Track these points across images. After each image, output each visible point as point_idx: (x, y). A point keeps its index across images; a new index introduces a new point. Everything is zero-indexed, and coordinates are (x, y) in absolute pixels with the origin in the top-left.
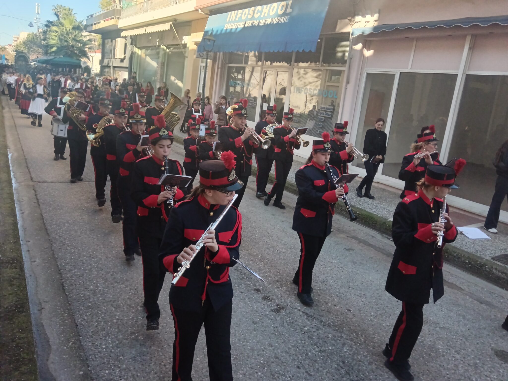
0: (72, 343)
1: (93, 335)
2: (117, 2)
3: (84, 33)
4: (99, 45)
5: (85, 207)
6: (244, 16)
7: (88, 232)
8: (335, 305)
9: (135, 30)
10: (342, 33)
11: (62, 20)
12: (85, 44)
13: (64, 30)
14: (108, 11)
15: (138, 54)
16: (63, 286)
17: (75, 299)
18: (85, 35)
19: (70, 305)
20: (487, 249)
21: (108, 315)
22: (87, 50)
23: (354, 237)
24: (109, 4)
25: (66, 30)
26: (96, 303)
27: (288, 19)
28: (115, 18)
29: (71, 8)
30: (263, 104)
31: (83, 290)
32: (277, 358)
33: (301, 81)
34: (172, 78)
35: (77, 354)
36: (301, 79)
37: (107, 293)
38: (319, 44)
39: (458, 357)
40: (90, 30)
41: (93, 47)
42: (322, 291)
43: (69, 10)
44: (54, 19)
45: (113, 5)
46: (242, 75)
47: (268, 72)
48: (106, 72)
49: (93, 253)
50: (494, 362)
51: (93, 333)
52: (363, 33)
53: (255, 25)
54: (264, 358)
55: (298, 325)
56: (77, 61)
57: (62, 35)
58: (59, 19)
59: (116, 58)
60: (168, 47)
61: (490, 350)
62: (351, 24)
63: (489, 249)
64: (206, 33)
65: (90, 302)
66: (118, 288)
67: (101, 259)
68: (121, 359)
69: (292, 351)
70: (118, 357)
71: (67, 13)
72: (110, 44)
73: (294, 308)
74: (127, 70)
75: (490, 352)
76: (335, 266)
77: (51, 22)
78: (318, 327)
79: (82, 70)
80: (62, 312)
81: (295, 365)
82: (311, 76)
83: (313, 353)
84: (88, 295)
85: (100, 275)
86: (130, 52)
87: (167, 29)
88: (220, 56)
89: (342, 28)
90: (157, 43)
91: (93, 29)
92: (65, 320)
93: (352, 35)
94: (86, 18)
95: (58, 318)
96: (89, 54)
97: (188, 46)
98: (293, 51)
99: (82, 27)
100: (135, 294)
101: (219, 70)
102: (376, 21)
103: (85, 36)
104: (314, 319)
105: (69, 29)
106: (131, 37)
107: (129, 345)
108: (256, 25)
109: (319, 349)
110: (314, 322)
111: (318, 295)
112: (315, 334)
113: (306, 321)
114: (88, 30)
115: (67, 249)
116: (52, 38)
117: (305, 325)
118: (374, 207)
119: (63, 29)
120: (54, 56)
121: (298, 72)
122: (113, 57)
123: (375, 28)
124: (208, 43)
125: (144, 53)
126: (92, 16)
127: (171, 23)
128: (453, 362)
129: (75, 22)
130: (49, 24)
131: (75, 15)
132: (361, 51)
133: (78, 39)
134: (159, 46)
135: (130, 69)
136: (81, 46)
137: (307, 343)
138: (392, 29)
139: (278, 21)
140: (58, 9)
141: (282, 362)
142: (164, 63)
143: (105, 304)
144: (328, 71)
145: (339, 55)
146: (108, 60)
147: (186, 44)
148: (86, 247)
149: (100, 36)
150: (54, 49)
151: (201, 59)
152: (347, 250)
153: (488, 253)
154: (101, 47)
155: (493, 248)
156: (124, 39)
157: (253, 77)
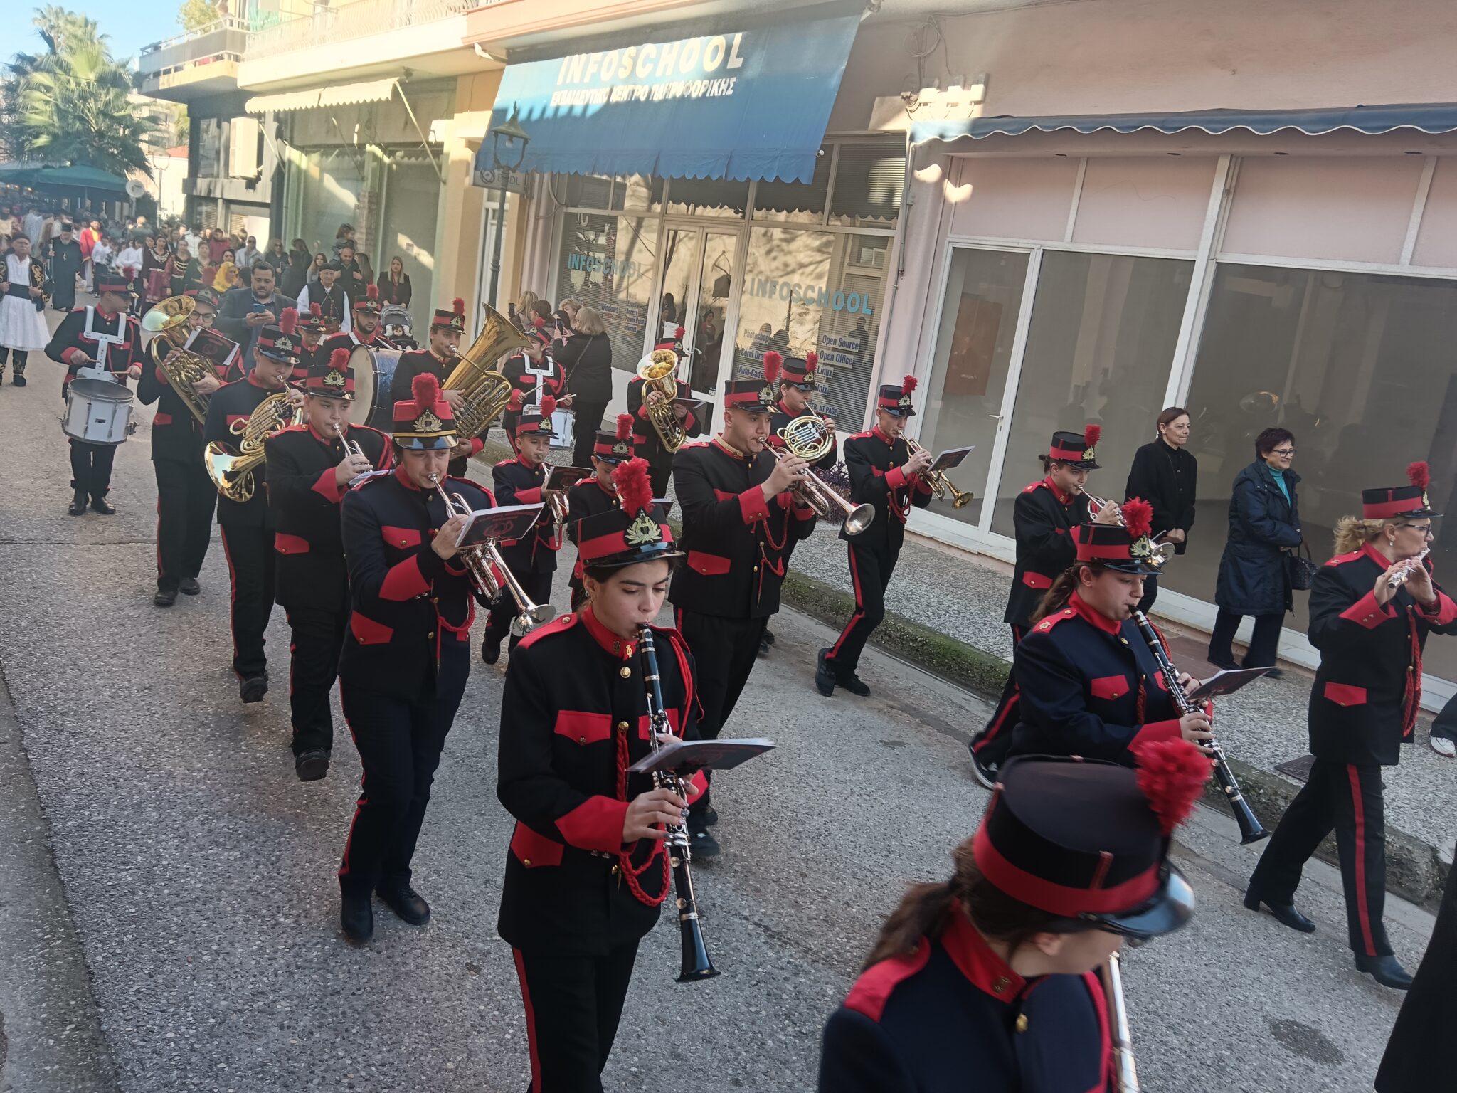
0: (73, 1026)
1: (138, 1002)
2: (231, 10)
3: (135, 97)
4: (181, 135)
5: (130, 618)
6: (608, 70)
7: (136, 695)
8: (847, 903)
9: (289, 95)
10: (886, 133)
11: (64, 55)
12: (137, 129)
13: (73, 85)
14: (204, 35)
15: (298, 167)
16: (54, 857)
17: (89, 896)
18: (138, 104)
19: (71, 912)
20: (1265, 743)
21: (186, 942)
22: (144, 147)
23: (906, 709)
24: (208, 14)
25: (78, 84)
26: (150, 907)
27: (732, 85)
28: (226, 57)
29: (91, 19)
30: (662, 325)
31: (115, 868)
32: (678, 1056)
33: (775, 259)
34: (403, 241)
35: (89, 1060)
36: (774, 254)
37: (187, 874)
38: (822, 164)
39: (1174, 1041)
40: (153, 89)
41: (163, 138)
42: (811, 864)
43: (86, 25)
44: (39, 49)
45: (221, 19)
46: (608, 235)
47: (681, 234)
48: (204, 215)
49: (148, 756)
50: (1268, 1055)
51: (140, 996)
52: (942, 136)
53: (638, 100)
54: (640, 1059)
55: (741, 961)
56: (117, 180)
57: (67, 100)
58: (53, 51)
59: (231, 175)
60: (388, 149)
61: (1261, 1019)
62: (909, 109)
63: (1270, 742)
64: (499, 115)
65: (134, 904)
66: (220, 861)
67: (171, 774)
68: (223, 1069)
69: (721, 1037)
70: (213, 1063)
71: (80, 33)
72: (213, 129)
73: (732, 912)
74: (267, 211)
75: (1260, 1026)
76: (853, 792)
77: (31, 60)
78: (797, 966)
79: (131, 206)
80: (45, 933)
81: (728, 1074)
82: (804, 247)
83: (779, 1041)
84: (129, 884)
85: (169, 821)
86: (276, 162)
87: (383, 99)
88: (543, 182)
89: (886, 120)
90: (356, 136)
91: (161, 87)
92: (55, 959)
93: (912, 139)
94: (140, 53)
95: (34, 954)
96: (149, 158)
97: (446, 149)
98: (748, 180)
99: (128, 79)
100: (271, 878)
101: (541, 223)
102: (977, 103)
103: (137, 107)
104: (786, 943)
105: (88, 84)
106: (278, 117)
107: (245, 1030)
108: (643, 99)
109: (797, 1029)
110: (787, 953)
111: (801, 874)
112: (789, 987)
113: (765, 948)
114: (145, 89)
115: (69, 746)
116: (33, 108)
117: (762, 959)
118: (966, 622)
119: (69, 82)
120: (43, 159)
121: (765, 234)
122: (222, 173)
123: (976, 125)
124: (508, 144)
125: (316, 165)
126: (156, 47)
127: (394, 80)
128: (1162, 1057)
129: (106, 61)
130: (25, 65)
131: (105, 40)
132: (939, 185)
133: (116, 114)
134: (361, 146)
135: (275, 208)
136: (125, 135)
137: (764, 1013)
138: (1021, 130)
139: (703, 90)
140: (50, 21)
141: (691, 1067)
142: (379, 196)
143: (179, 908)
144: (851, 237)
145: (878, 194)
146: (209, 179)
147: (441, 145)
148: (127, 739)
149: (183, 107)
150: (43, 140)
151: (486, 190)
152: (886, 744)
153: (1268, 754)
154: (186, 141)
155: (1279, 740)
156: (255, 121)
157: (638, 245)
